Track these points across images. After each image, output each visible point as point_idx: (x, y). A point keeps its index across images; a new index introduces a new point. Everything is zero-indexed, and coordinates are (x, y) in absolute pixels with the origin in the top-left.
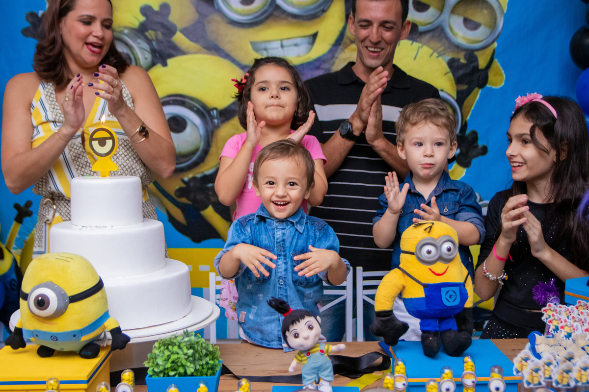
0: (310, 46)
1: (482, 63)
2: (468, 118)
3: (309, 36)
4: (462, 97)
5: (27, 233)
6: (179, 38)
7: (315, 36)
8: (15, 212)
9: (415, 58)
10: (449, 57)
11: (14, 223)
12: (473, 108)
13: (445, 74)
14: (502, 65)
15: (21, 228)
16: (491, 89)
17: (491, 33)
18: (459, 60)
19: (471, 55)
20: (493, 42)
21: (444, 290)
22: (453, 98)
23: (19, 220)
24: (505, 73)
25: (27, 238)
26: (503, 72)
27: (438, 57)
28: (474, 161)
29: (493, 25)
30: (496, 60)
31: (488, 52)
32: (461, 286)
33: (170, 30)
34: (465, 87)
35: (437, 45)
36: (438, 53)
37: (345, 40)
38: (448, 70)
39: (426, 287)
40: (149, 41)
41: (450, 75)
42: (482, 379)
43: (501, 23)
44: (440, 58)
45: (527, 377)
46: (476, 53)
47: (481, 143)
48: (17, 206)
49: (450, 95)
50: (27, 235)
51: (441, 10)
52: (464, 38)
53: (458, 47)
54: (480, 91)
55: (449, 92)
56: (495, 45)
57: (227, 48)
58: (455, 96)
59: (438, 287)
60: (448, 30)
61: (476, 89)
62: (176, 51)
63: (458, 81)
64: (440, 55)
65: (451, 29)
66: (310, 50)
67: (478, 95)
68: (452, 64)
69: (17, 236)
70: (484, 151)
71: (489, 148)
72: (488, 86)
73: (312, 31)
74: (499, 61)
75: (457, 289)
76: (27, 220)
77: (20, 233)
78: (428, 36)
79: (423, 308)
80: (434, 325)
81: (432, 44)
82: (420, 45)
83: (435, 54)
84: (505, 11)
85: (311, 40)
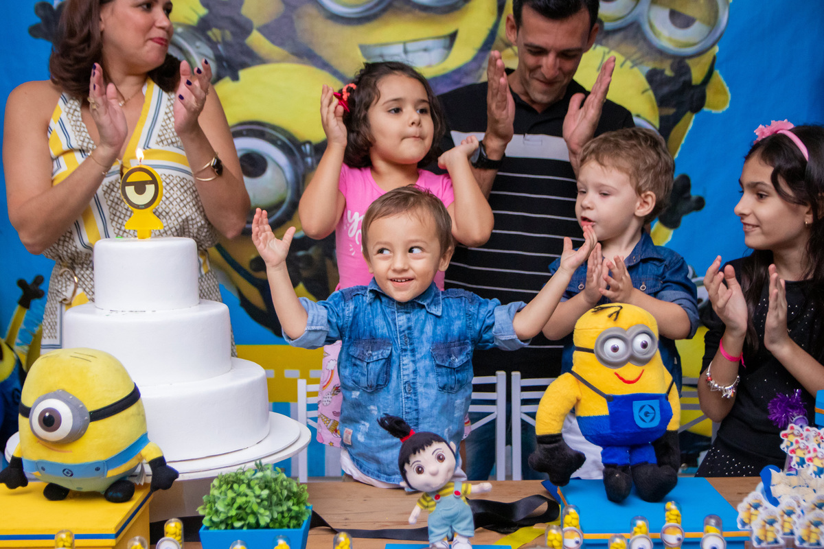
0: (446, 52)
1: (697, 76)
3: (444, 37)
4: (667, 125)
5: (36, 321)
6: (256, 40)
7: (453, 37)
8: (19, 292)
10: (648, 67)
11: (18, 307)
12: (683, 142)
13: (644, 92)
14: (726, 80)
15: (28, 315)
16: (709, 114)
17: (710, 32)
18: (662, 72)
19: (681, 64)
20: (713, 46)
21: (637, 405)
22: (654, 127)
23: (25, 303)
24: (731, 90)
25: (37, 330)
26: (727, 89)
27: (632, 67)
28: (685, 220)
29: (713, 21)
30: (717, 72)
31: (706, 59)
32: (663, 399)
33: (243, 29)
34: (671, 111)
35: (631, 49)
36: (633, 62)
37: (497, 42)
38: (647, 86)
39: (612, 400)
40: (212, 44)
41: (651, 93)
42: (691, 535)
43: (724, 18)
44: (636, 69)
45: (757, 531)
46: (689, 62)
47: (694, 193)
48: (22, 283)
49: (649, 123)
50: (37, 325)
52: (670, 40)
53: (661, 53)
54: (694, 117)
55: (649, 119)
56: (716, 49)
57: (325, 53)
58: (657, 124)
59: (629, 400)
60: (646, 28)
61: (688, 114)
62: (252, 58)
63: (662, 102)
64: (635, 64)
65: (651, 26)
66: (446, 57)
67: (690, 122)
68: (653, 78)
69: (22, 326)
70: (700, 204)
71: (707, 201)
72: (705, 109)
73: (448, 30)
74: (721, 73)
75: (656, 403)
76: (35, 303)
77: (26, 323)
78: (618, 36)
79: (607, 431)
80: (622, 456)
81: (624, 48)
82: (607, 50)
83: (629, 64)
85: (447, 42)
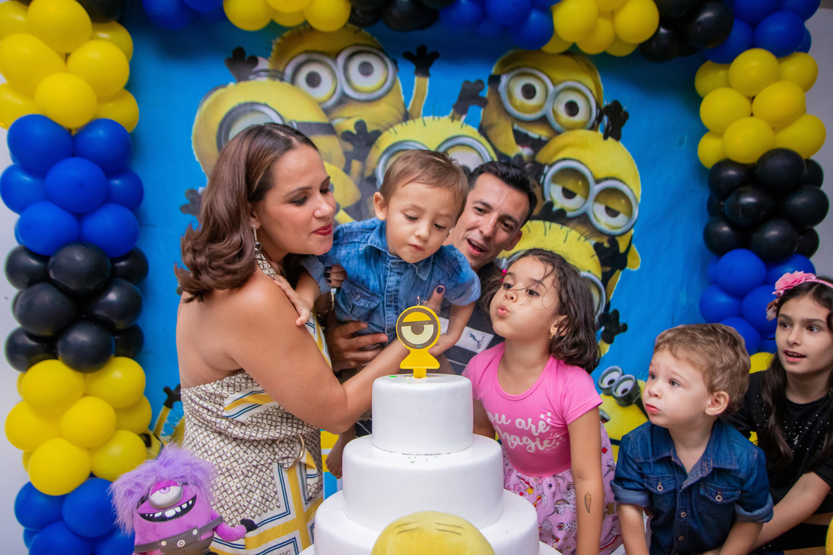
1: (622, 248)
2: (611, 297)
4: (606, 278)
9: (565, 241)
10: (594, 241)
12: (615, 288)
13: (591, 258)
14: (639, 250)
16: (629, 271)
17: (629, 221)
18: (603, 244)
19: (613, 239)
20: (630, 229)
22: (599, 278)
24: (641, 256)
26: (639, 256)
27: (585, 241)
28: (617, 338)
29: (630, 214)
30: (633, 246)
31: (627, 237)
34: (608, 269)
35: (584, 230)
36: (585, 237)
38: (594, 252)
41: (596, 258)
43: (636, 213)
44: (587, 242)
46: (617, 238)
47: (622, 321)
49: (596, 276)
51: (586, 197)
52: (606, 224)
53: (601, 233)
54: (621, 273)
55: (596, 273)
56: (633, 231)
58: (600, 276)
60: (592, 217)
61: (618, 271)
63: (603, 263)
64: (586, 239)
65: (595, 216)
67: (619, 276)
68: (598, 247)
70: (625, 328)
71: (629, 326)
72: (627, 268)
74: (636, 246)
78: (575, 221)
81: (579, 228)
82: (569, 229)
83: (583, 238)
84: (639, 201)
